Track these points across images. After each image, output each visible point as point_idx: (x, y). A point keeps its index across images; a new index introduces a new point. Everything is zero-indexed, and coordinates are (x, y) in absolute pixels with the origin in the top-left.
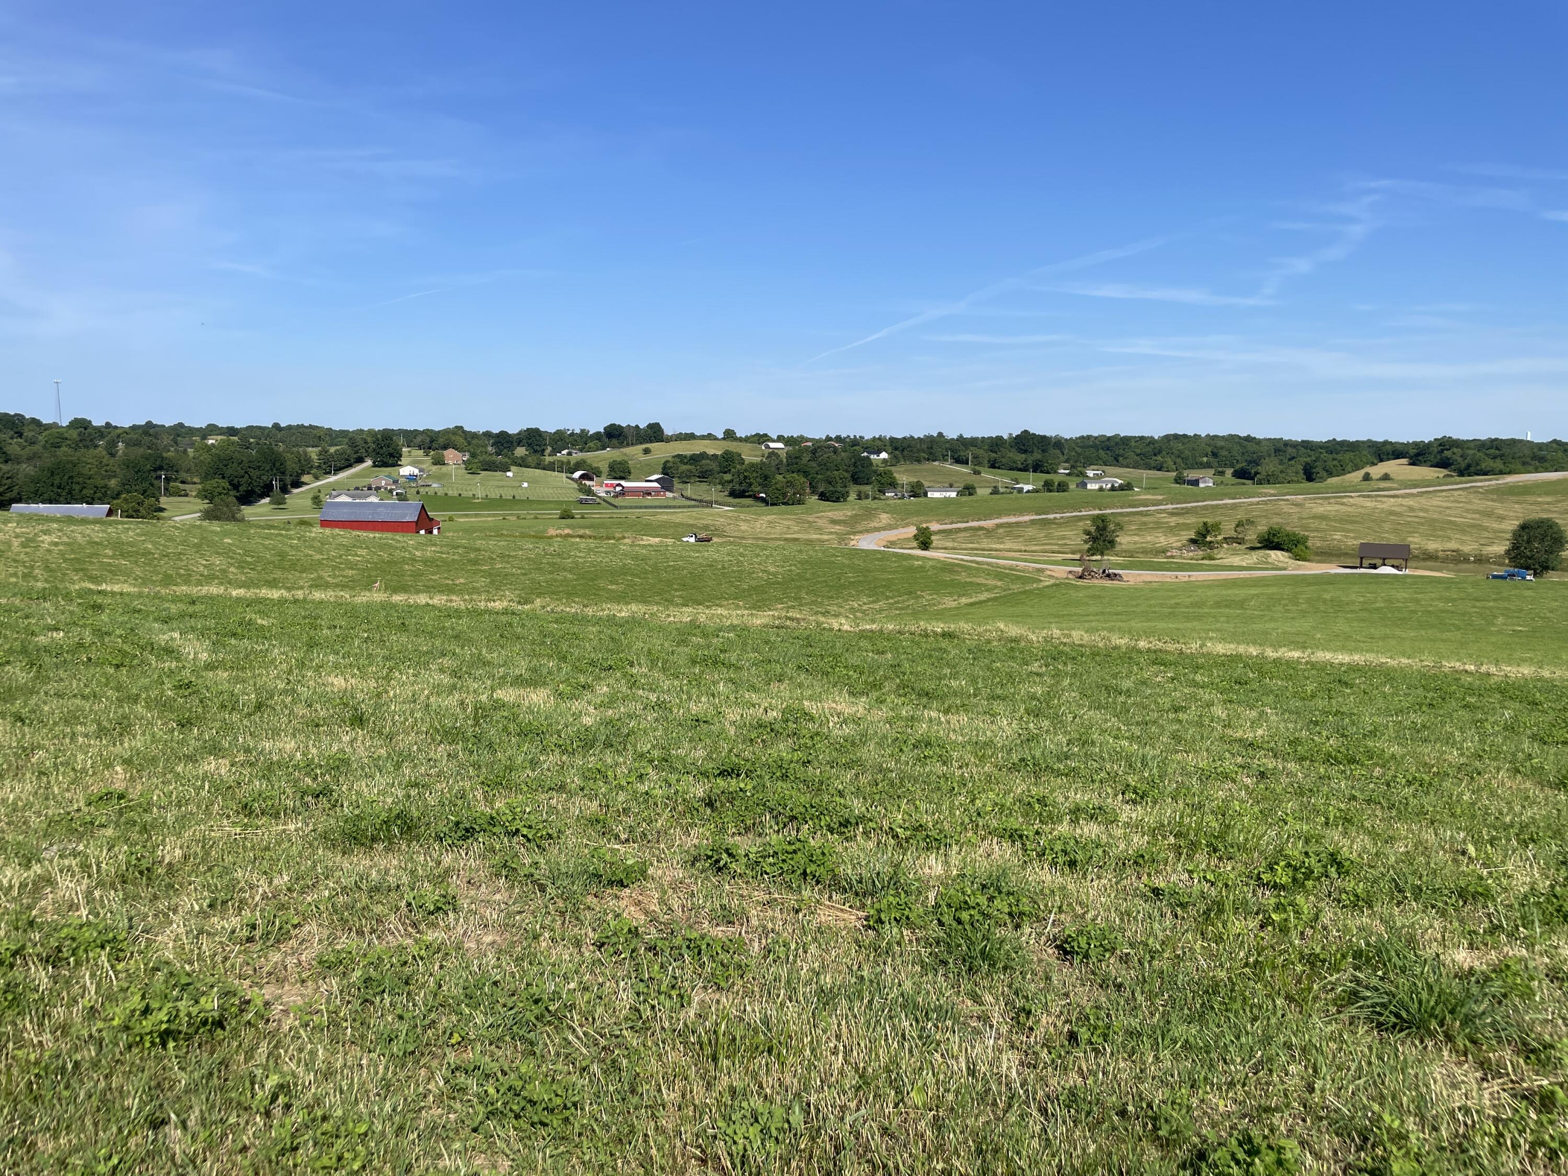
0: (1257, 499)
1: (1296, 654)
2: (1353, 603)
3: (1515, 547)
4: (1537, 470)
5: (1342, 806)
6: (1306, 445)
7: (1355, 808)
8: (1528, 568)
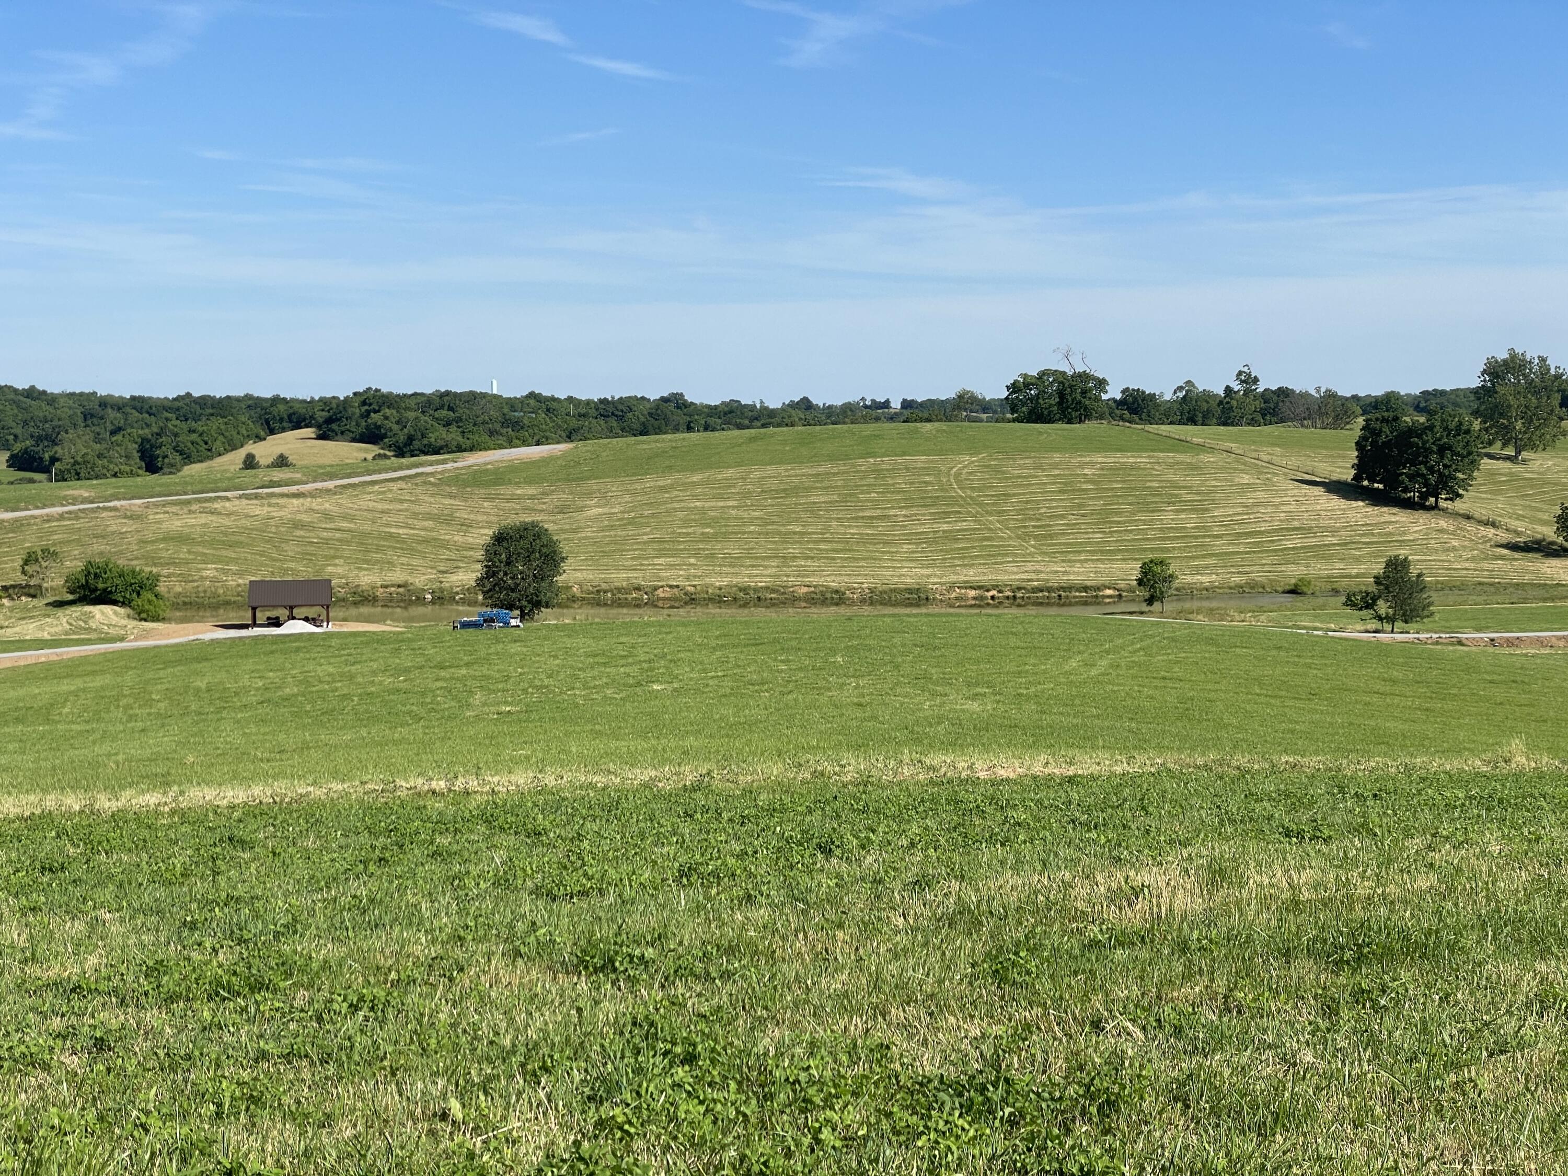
0: (59, 510)
1: (152, 799)
2: (246, 690)
3: (490, 572)
4: (511, 444)
5: (245, 1075)
6: (139, 404)
7: (267, 1073)
8: (511, 607)
